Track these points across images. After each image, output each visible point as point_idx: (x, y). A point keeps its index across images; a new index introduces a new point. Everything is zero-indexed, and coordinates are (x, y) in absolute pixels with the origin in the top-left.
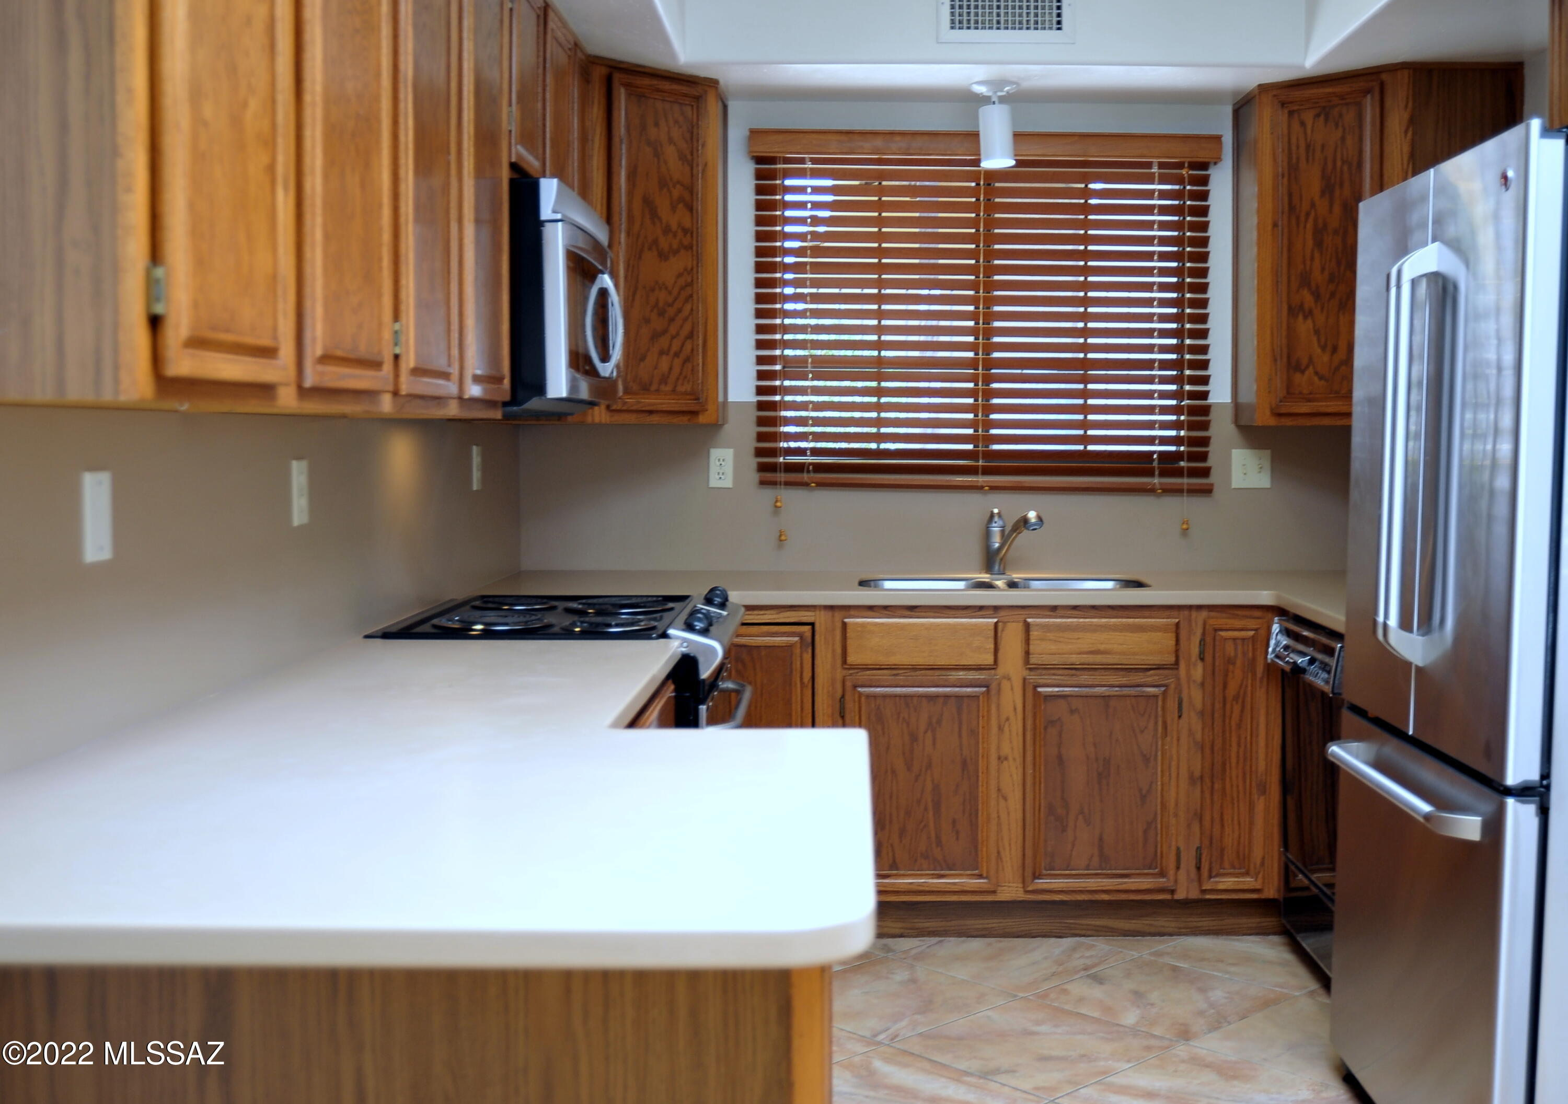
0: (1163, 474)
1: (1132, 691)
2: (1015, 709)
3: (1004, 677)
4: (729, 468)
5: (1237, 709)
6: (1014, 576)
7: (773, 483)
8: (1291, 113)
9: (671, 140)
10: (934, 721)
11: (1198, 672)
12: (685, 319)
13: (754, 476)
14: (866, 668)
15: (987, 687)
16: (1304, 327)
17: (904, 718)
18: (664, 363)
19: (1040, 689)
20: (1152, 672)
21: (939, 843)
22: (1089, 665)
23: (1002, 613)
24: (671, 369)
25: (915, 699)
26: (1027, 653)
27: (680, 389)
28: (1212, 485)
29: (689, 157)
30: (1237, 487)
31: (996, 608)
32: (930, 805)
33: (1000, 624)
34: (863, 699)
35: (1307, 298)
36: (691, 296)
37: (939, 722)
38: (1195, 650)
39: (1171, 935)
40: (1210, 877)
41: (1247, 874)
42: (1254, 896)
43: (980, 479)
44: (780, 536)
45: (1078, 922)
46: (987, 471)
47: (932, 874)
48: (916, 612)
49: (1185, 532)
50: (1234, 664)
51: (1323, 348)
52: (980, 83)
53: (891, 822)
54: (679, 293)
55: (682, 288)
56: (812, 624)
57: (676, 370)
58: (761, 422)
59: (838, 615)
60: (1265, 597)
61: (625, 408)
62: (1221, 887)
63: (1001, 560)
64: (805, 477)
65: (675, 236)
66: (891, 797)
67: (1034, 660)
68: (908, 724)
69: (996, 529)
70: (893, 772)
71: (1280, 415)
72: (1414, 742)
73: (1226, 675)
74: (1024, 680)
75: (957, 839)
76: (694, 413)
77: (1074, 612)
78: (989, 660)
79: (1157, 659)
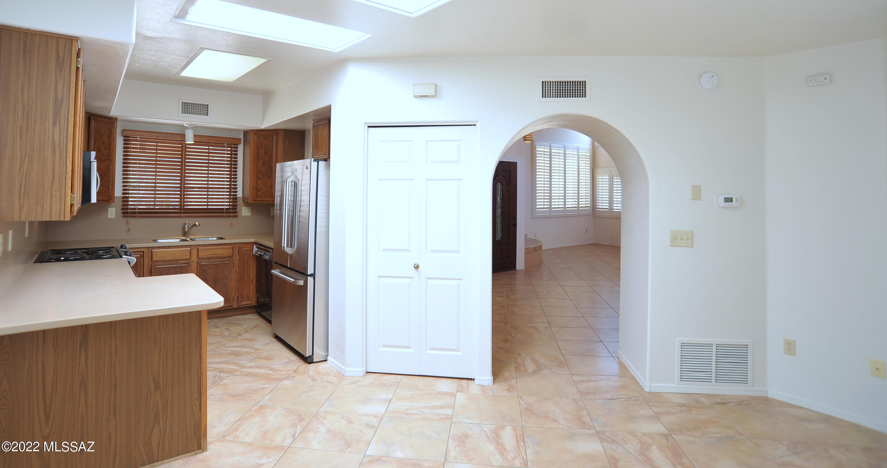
0: (227, 213)
1: (223, 263)
2: (195, 269)
3: (192, 261)
4: (114, 213)
5: (246, 265)
6: (191, 237)
7: (127, 217)
9: (105, 133)
10: (175, 272)
11: (237, 257)
12: (107, 177)
13: (122, 215)
14: (157, 261)
15: (188, 264)
16: (260, 182)
17: (167, 272)
19: (201, 264)
20: (227, 258)
22: (213, 257)
23: (192, 247)
24: (103, 189)
25: (170, 268)
26: (198, 255)
27: (106, 194)
28: (238, 215)
29: (110, 137)
30: (243, 216)
31: (190, 246)
33: (191, 249)
34: (157, 269)
35: (261, 176)
36: (109, 171)
38: (237, 252)
39: (231, 316)
40: (241, 302)
41: (249, 301)
42: (250, 305)
43: (183, 215)
44: (129, 230)
46: (184, 213)
48: (170, 247)
49: (231, 226)
50: (246, 255)
51: (264, 186)
52: (186, 124)
55: (107, 170)
56: (143, 252)
57: (105, 190)
58: (123, 201)
59: (150, 249)
60: (252, 240)
62: (243, 304)
63: (188, 234)
64: (136, 215)
65: (105, 156)
67: (199, 257)
69: (186, 226)
71: (254, 200)
72: (289, 268)
73: (244, 257)
74: (197, 262)
76: (108, 201)
77: (210, 246)
78: (189, 257)
79: (228, 255)
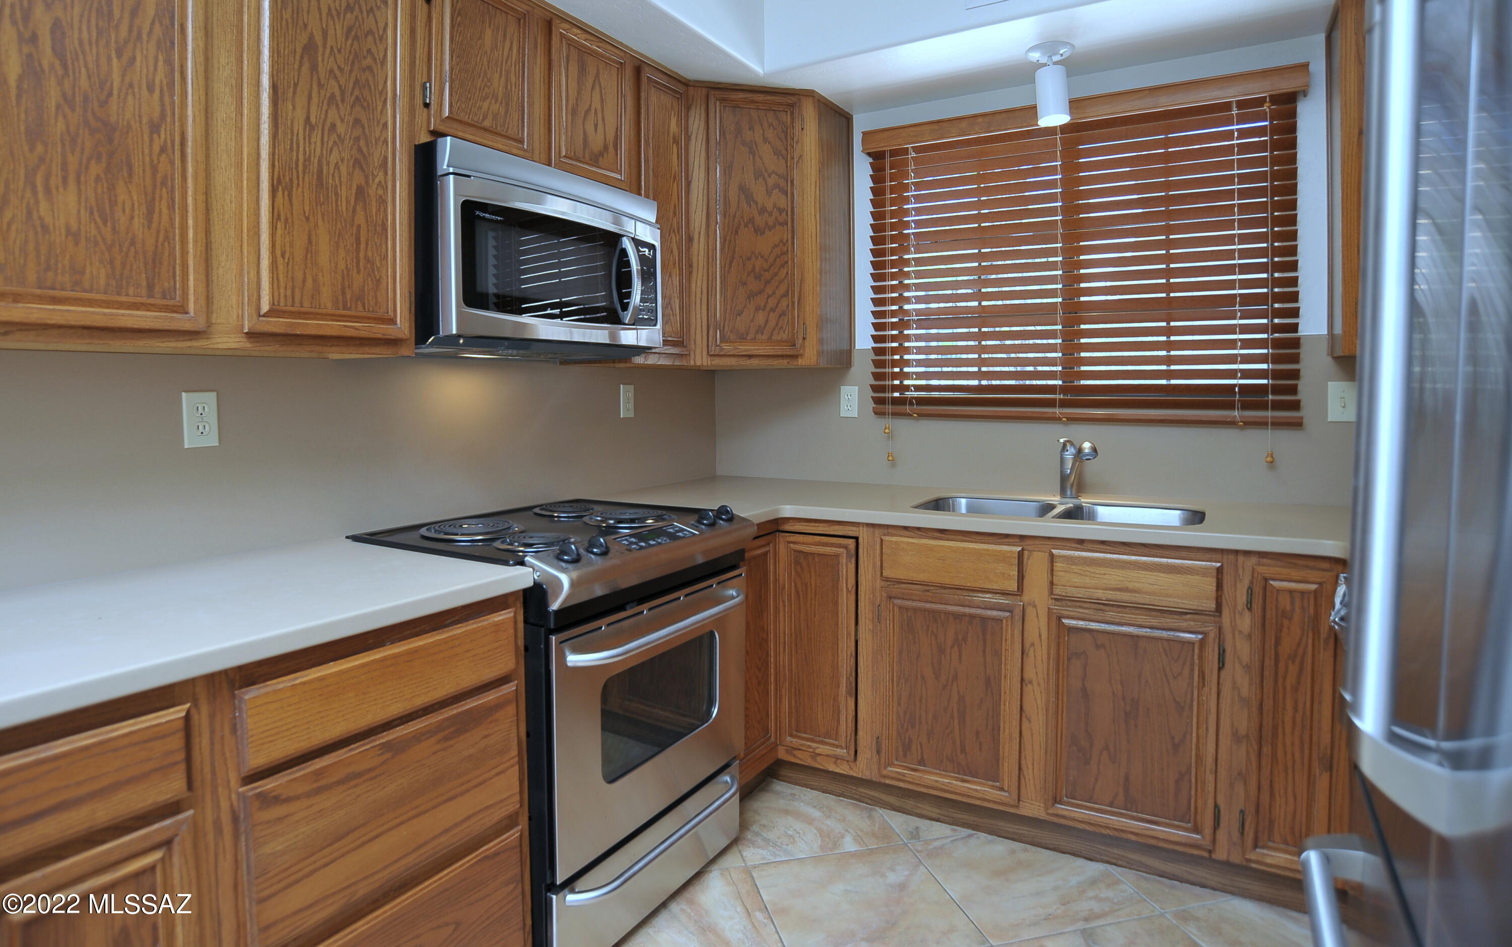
0: (1245, 406)
1: (1165, 634)
2: (1040, 636)
3: (1029, 604)
4: (853, 401)
5: (1293, 669)
7: (884, 414)
10: (960, 637)
11: (1246, 622)
12: (781, 282)
13: (873, 409)
14: (902, 582)
15: (1011, 612)
17: (932, 631)
18: (761, 318)
19: (1065, 621)
20: (1188, 616)
21: (963, 750)
22: (1117, 602)
23: (1029, 542)
24: (767, 321)
25: (943, 616)
26: (1052, 583)
27: (775, 337)
29: (784, 152)
30: (1333, 420)
31: (1022, 538)
32: (956, 714)
33: (1026, 553)
34: (900, 608)
36: (788, 261)
37: (965, 639)
38: (1242, 599)
39: (1214, 889)
40: (1256, 846)
45: (1108, 849)
46: (1064, 404)
47: (957, 777)
48: (948, 535)
50: (1290, 619)
53: (920, 723)
54: (775, 261)
55: (777, 257)
56: (857, 539)
57: (772, 323)
58: (875, 363)
59: (877, 531)
61: (722, 353)
62: (1269, 860)
65: (770, 214)
66: (921, 701)
67: (1057, 591)
68: (936, 639)
70: (923, 678)
73: (1279, 629)
74: (1049, 609)
75: (980, 749)
78: (1013, 586)
79: (1193, 604)
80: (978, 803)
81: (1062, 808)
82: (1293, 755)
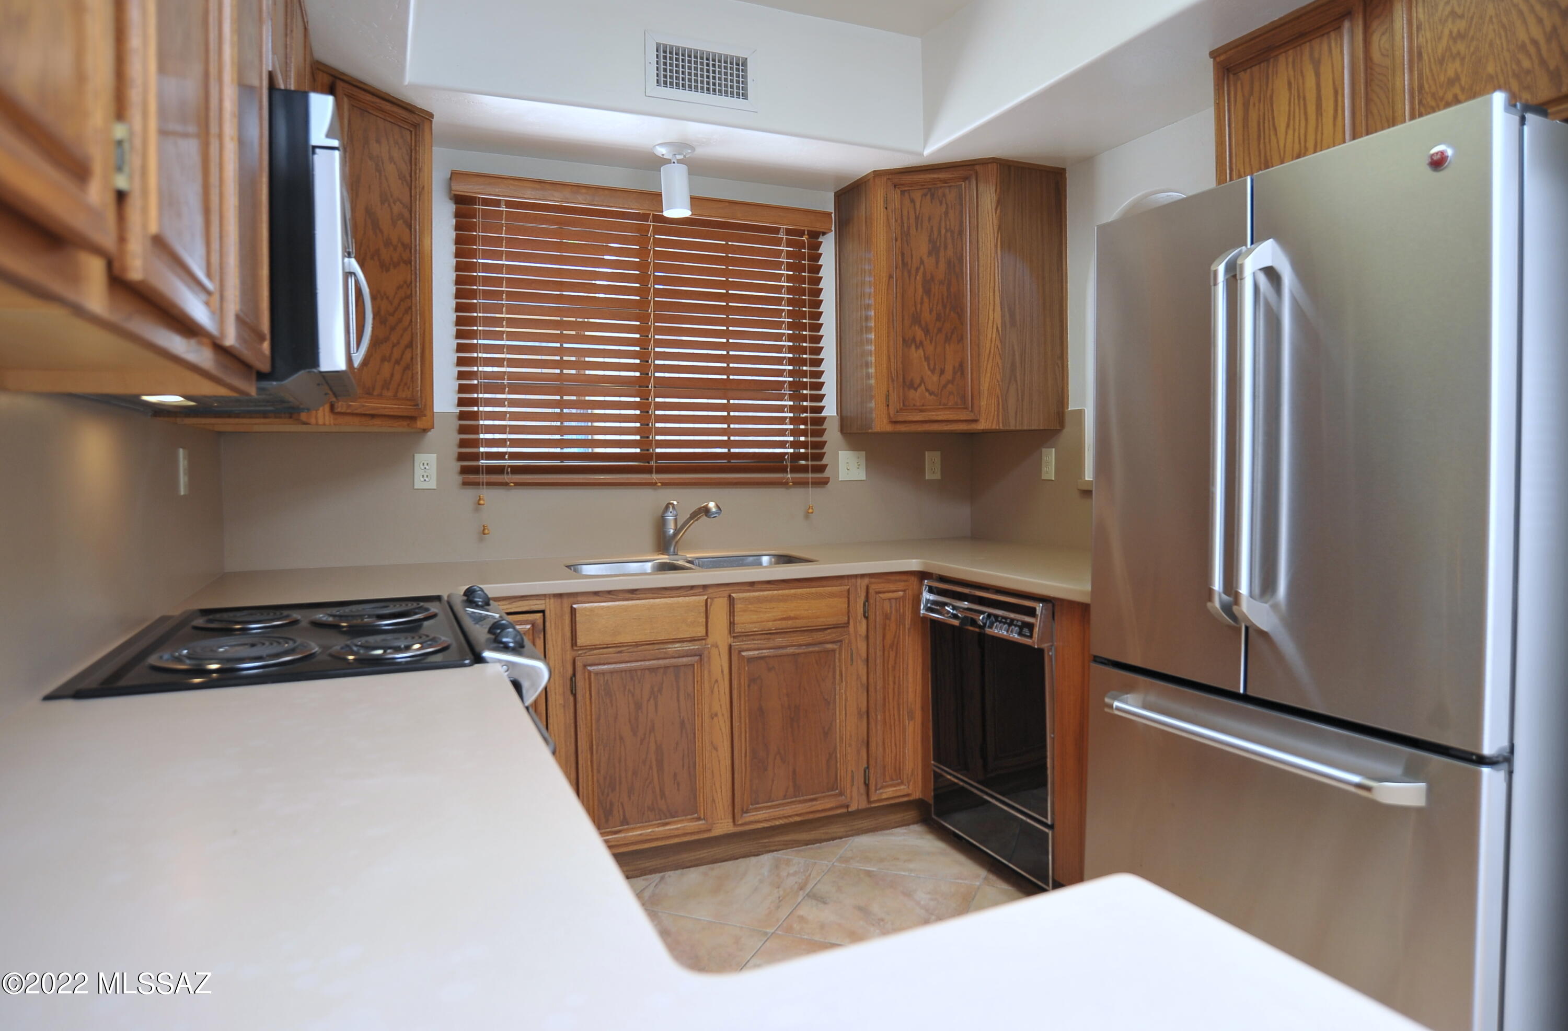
0: (791, 470)
1: (816, 649)
2: (722, 672)
3: (712, 646)
4: (433, 470)
5: (892, 654)
6: (688, 556)
7: (476, 484)
8: (903, 192)
9: (391, 159)
10: (656, 689)
11: (863, 627)
12: (405, 330)
13: (459, 479)
14: (594, 648)
15: (700, 655)
16: (916, 355)
17: (629, 690)
18: (386, 369)
19: (744, 654)
20: (829, 631)
21: (663, 795)
22: (782, 629)
23: (710, 591)
24: (392, 375)
25: (639, 673)
26: (732, 624)
27: (402, 394)
28: (825, 478)
29: (408, 178)
30: (843, 480)
31: (705, 587)
32: (654, 763)
33: (709, 600)
34: (592, 674)
35: (919, 334)
36: (410, 308)
37: (660, 690)
38: (860, 610)
39: (841, 838)
40: (876, 790)
41: (902, 783)
42: (905, 799)
43: (655, 477)
44: (484, 530)
45: (771, 840)
47: (659, 824)
48: (636, 594)
50: (890, 619)
51: (933, 371)
52: (661, 145)
53: (620, 783)
54: (399, 304)
55: (402, 300)
56: (543, 612)
57: (397, 377)
58: (462, 430)
59: (566, 602)
60: (914, 564)
61: (349, 411)
62: (884, 796)
63: (677, 543)
64: (506, 478)
65: (395, 249)
66: (620, 761)
67: (737, 628)
68: (633, 695)
69: (670, 518)
70: (621, 738)
71: (896, 422)
72: (1245, 698)
73: (884, 629)
74: (730, 646)
75: (678, 790)
76: (413, 419)
77: (769, 586)
78: (701, 632)
79: (832, 621)
80: (676, 840)
81: (748, 817)
82: (894, 716)
